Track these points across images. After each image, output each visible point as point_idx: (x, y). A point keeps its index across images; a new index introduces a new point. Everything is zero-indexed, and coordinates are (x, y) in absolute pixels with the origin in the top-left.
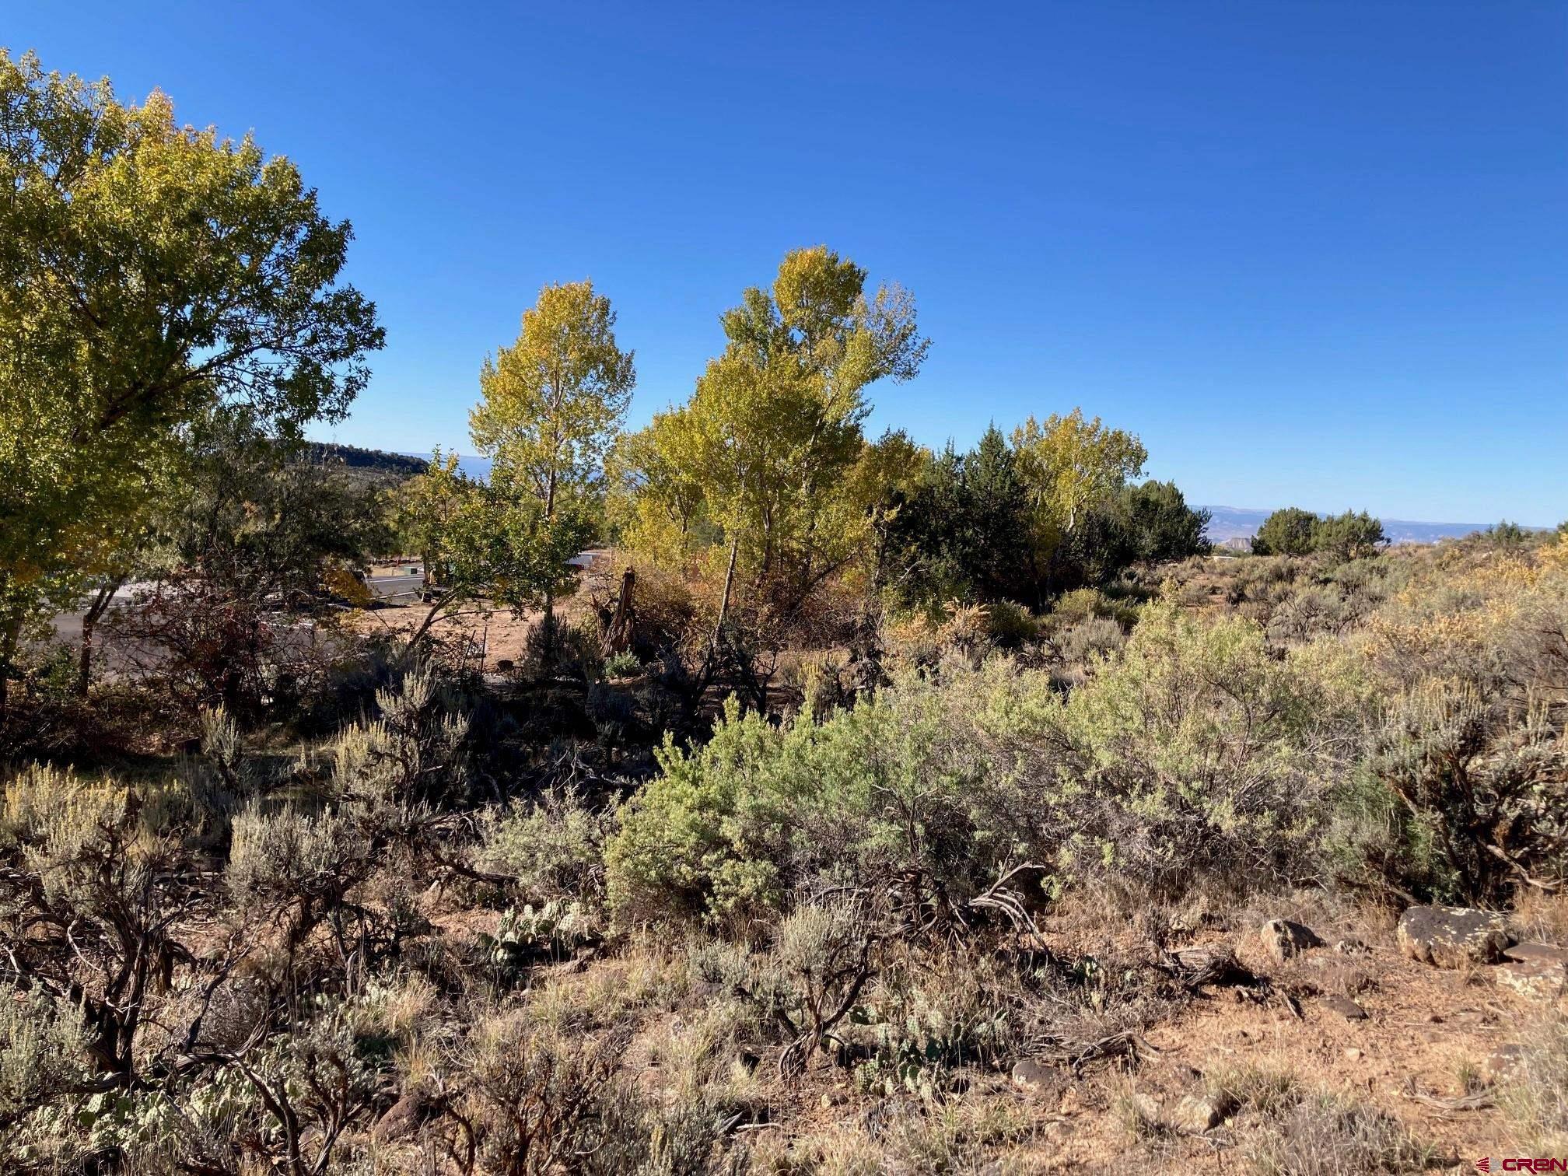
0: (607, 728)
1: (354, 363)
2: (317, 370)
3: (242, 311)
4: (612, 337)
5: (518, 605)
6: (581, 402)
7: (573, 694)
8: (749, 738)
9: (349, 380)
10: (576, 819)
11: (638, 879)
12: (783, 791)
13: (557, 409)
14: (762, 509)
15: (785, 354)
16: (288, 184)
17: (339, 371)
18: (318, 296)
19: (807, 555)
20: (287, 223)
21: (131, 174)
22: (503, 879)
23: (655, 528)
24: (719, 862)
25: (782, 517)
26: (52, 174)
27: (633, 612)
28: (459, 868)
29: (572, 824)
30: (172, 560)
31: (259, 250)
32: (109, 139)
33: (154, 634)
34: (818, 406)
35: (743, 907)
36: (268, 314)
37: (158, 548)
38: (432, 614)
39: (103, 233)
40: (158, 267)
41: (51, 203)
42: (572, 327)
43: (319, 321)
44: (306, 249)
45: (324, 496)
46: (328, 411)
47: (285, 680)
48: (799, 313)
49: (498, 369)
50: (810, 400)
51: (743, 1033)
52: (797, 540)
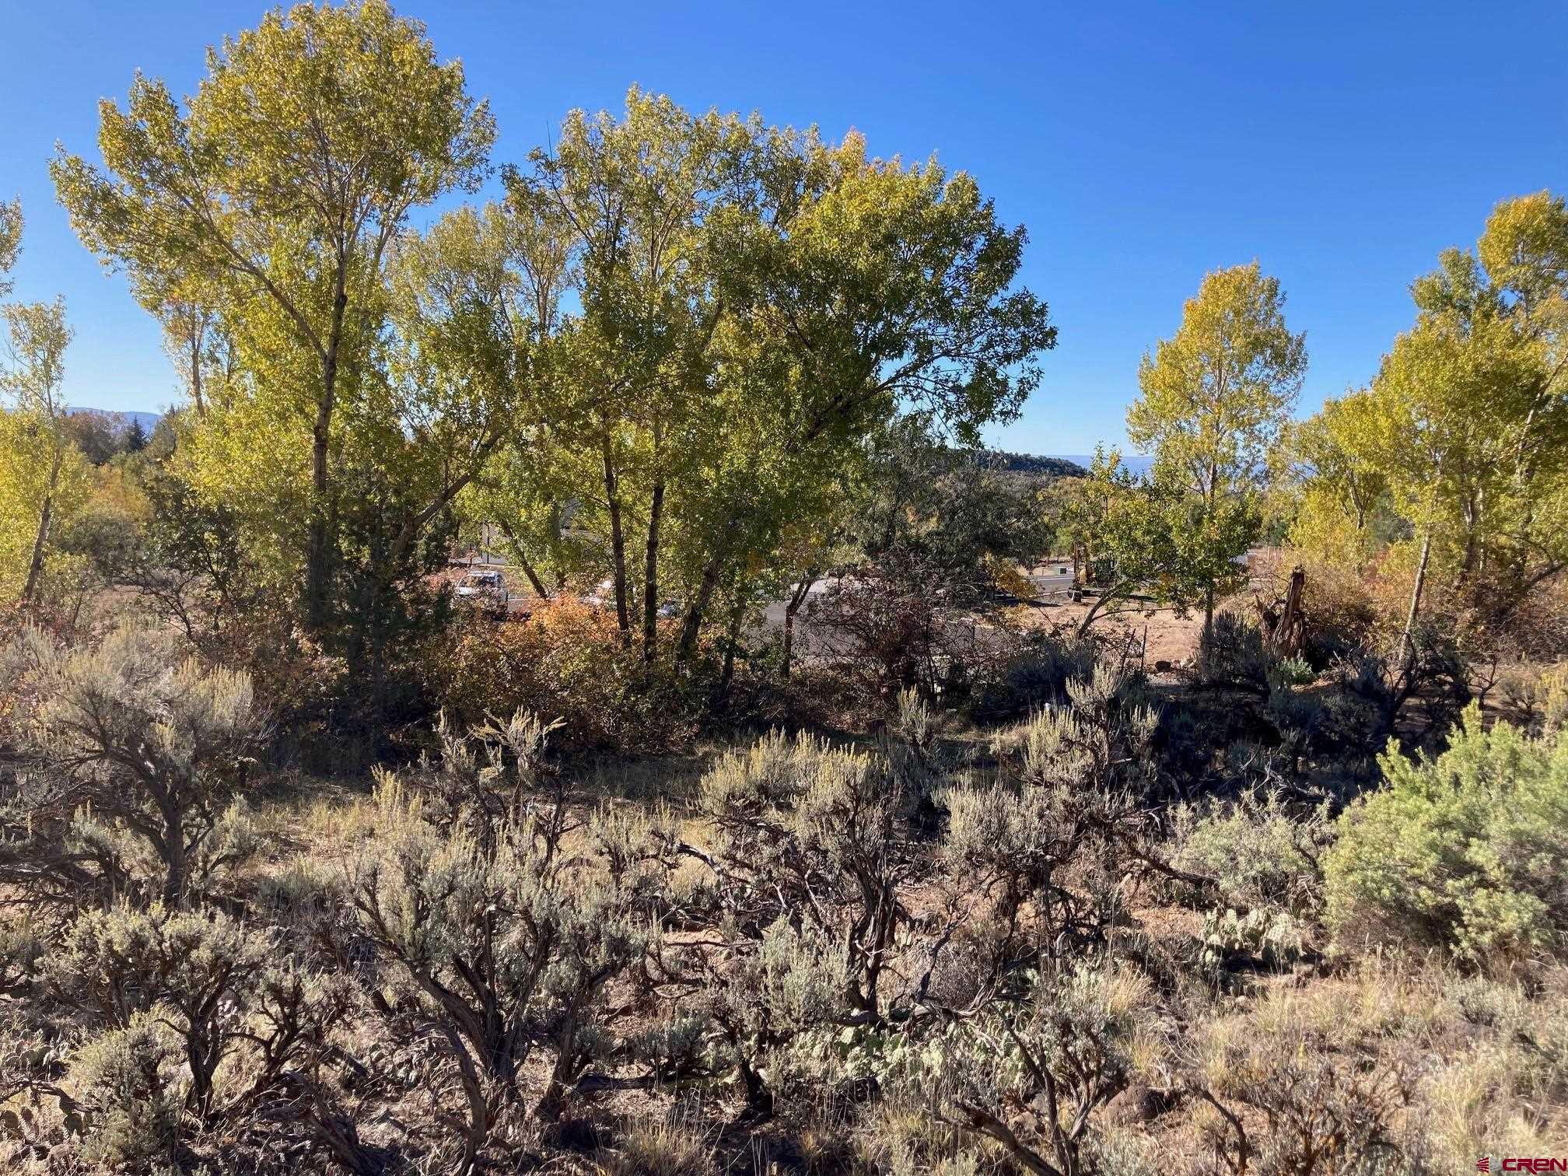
0: (1292, 736)
1: (1027, 365)
2: (993, 373)
3: (922, 324)
4: (1282, 318)
5: (1182, 603)
6: (1246, 390)
7: (1252, 698)
8: (1498, 753)
9: (1021, 381)
10: (1280, 827)
11: (1367, 895)
12: (1551, 817)
13: (1219, 400)
14: (1463, 500)
15: (1494, 320)
16: (967, 198)
17: (1013, 372)
18: (994, 302)
19: (1522, 553)
20: (966, 235)
21: (837, 207)
22: (1202, 880)
23: (1327, 524)
24: (1469, 889)
25: (1488, 508)
26: (772, 218)
27: (1302, 614)
28: (1155, 863)
29: (1276, 831)
30: (858, 557)
31: (941, 264)
32: (816, 180)
33: (844, 623)
34: (1540, 377)
35: (1502, 944)
36: (947, 325)
37: (846, 547)
38: (1094, 611)
39: (815, 263)
40: (860, 289)
41: (774, 242)
42: (1237, 313)
43: (994, 326)
44: (984, 258)
45: (989, 497)
46: (1002, 413)
47: (956, 669)
48: (1512, 271)
49: (1156, 363)
50: (1529, 371)
51: (1522, 1087)
52: (1509, 535)
